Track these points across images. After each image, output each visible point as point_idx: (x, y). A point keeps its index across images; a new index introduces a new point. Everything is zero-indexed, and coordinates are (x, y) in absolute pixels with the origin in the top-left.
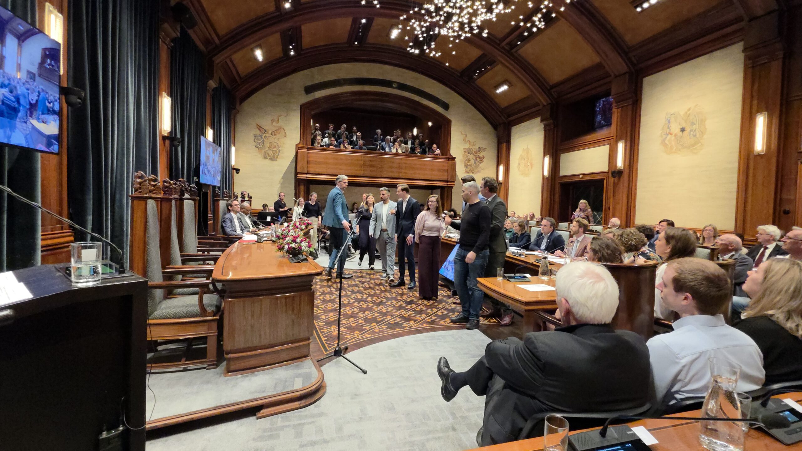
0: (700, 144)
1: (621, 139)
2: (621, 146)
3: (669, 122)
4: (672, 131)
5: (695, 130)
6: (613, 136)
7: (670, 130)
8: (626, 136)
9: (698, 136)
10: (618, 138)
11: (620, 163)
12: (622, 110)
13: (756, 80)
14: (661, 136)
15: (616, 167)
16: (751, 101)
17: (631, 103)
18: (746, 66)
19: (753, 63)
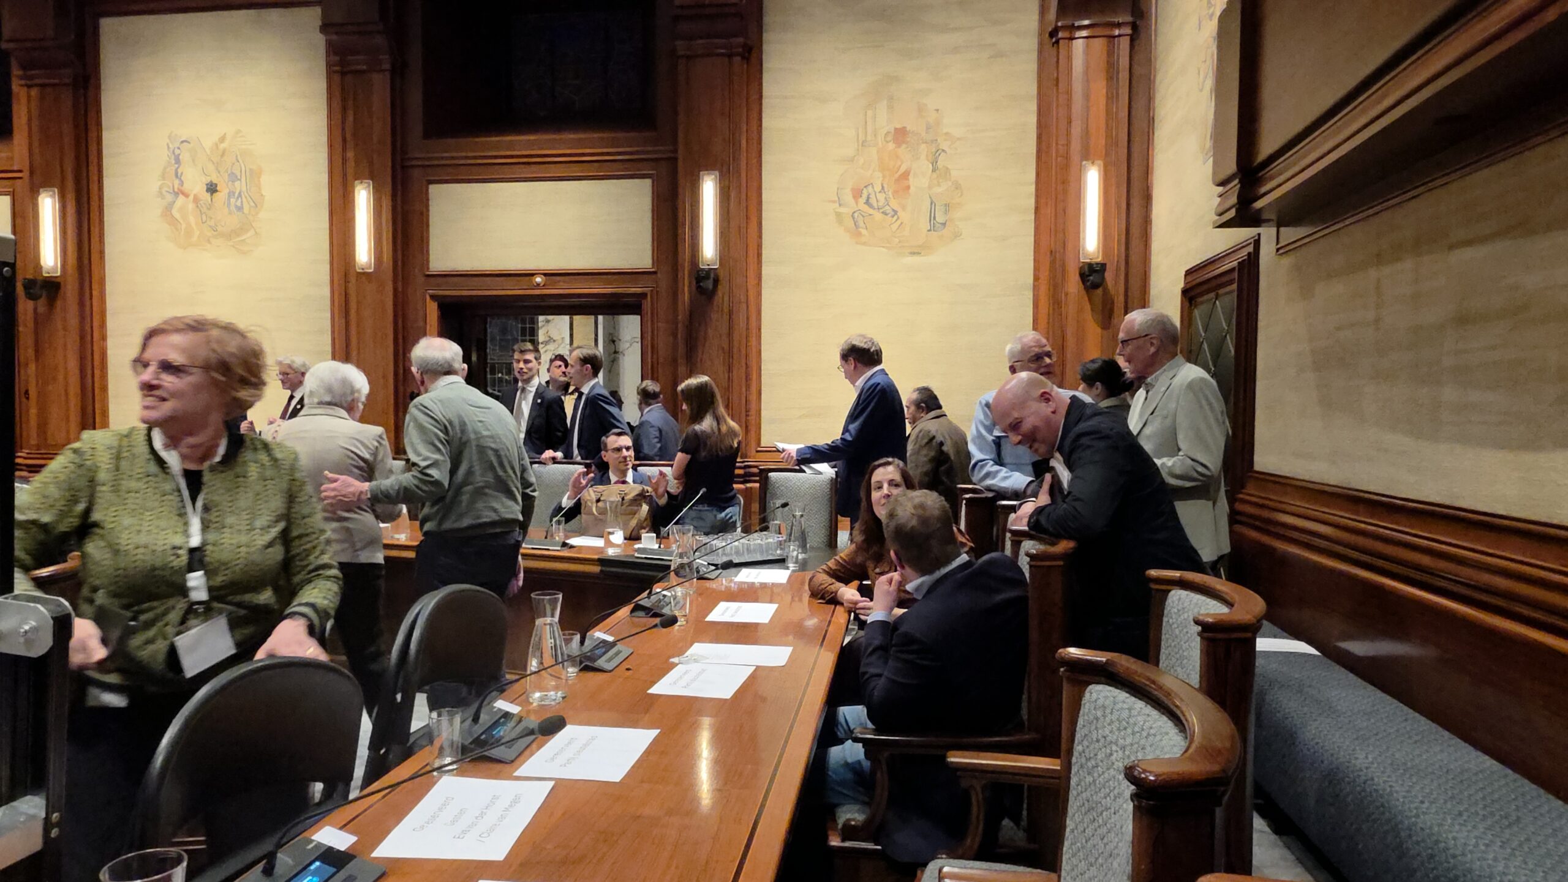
0: (251, 233)
1: (46, 184)
2: (48, 206)
3: (178, 161)
4: (187, 187)
5: (240, 195)
6: (20, 171)
7: (182, 183)
8: (63, 179)
9: (246, 210)
10: (38, 182)
11: (50, 257)
12: (42, 98)
13: (350, 103)
14: (160, 194)
15: (38, 267)
16: (344, 149)
17: (67, 81)
18: (329, 65)
19: (342, 63)
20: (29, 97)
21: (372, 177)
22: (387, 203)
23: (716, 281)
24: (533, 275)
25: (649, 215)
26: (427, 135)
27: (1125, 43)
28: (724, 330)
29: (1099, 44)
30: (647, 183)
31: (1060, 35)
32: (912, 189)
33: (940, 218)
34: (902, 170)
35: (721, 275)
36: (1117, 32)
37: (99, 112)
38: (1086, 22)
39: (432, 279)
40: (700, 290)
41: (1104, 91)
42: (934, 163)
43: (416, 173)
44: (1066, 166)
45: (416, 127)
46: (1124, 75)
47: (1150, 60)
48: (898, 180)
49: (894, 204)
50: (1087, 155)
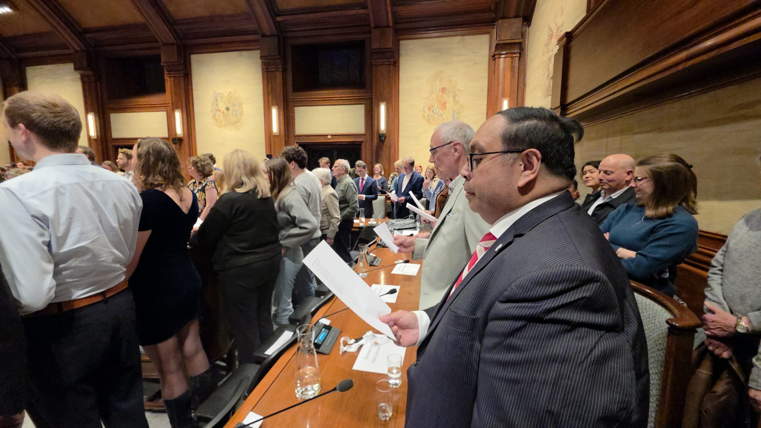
0: (240, 123)
1: (177, 108)
2: (178, 115)
3: (217, 100)
4: (220, 109)
5: (236, 110)
6: (169, 104)
7: (218, 107)
8: (182, 106)
9: (238, 116)
10: (175, 107)
11: (179, 131)
12: (174, 80)
13: (270, 82)
14: (212, 111)
15: (176, 134)
16: (268, 96)
17: (182, 75)
18: (263, 69)
19: (267, 69)
20: (170, 81)
21: (277, 105)
22: (282, 113)
23: (385, 137)
24: (327, 135)
25: (363, 116)
26: (294, 91)
27: (517, 59)
28: (387, 153)
29: (508, 60)
30: (363, 107)
31: (496, 57)
32: (447, 108)
33: (456, 117)
34: (444, 101)
35: (387, 135)
36: (514, 56)
37: (192, 84)
38: (504, 52)
39: (297, 137)
40: (381, 141)
41: (510, 75)
42: (454, 99)
43: (291, 103)
44: (497, 100)
45: (290, 88)
46: (516, 70)
47: (525, 65)
48: (443, 104)
49: (441, 112)
50: (504, 96)
